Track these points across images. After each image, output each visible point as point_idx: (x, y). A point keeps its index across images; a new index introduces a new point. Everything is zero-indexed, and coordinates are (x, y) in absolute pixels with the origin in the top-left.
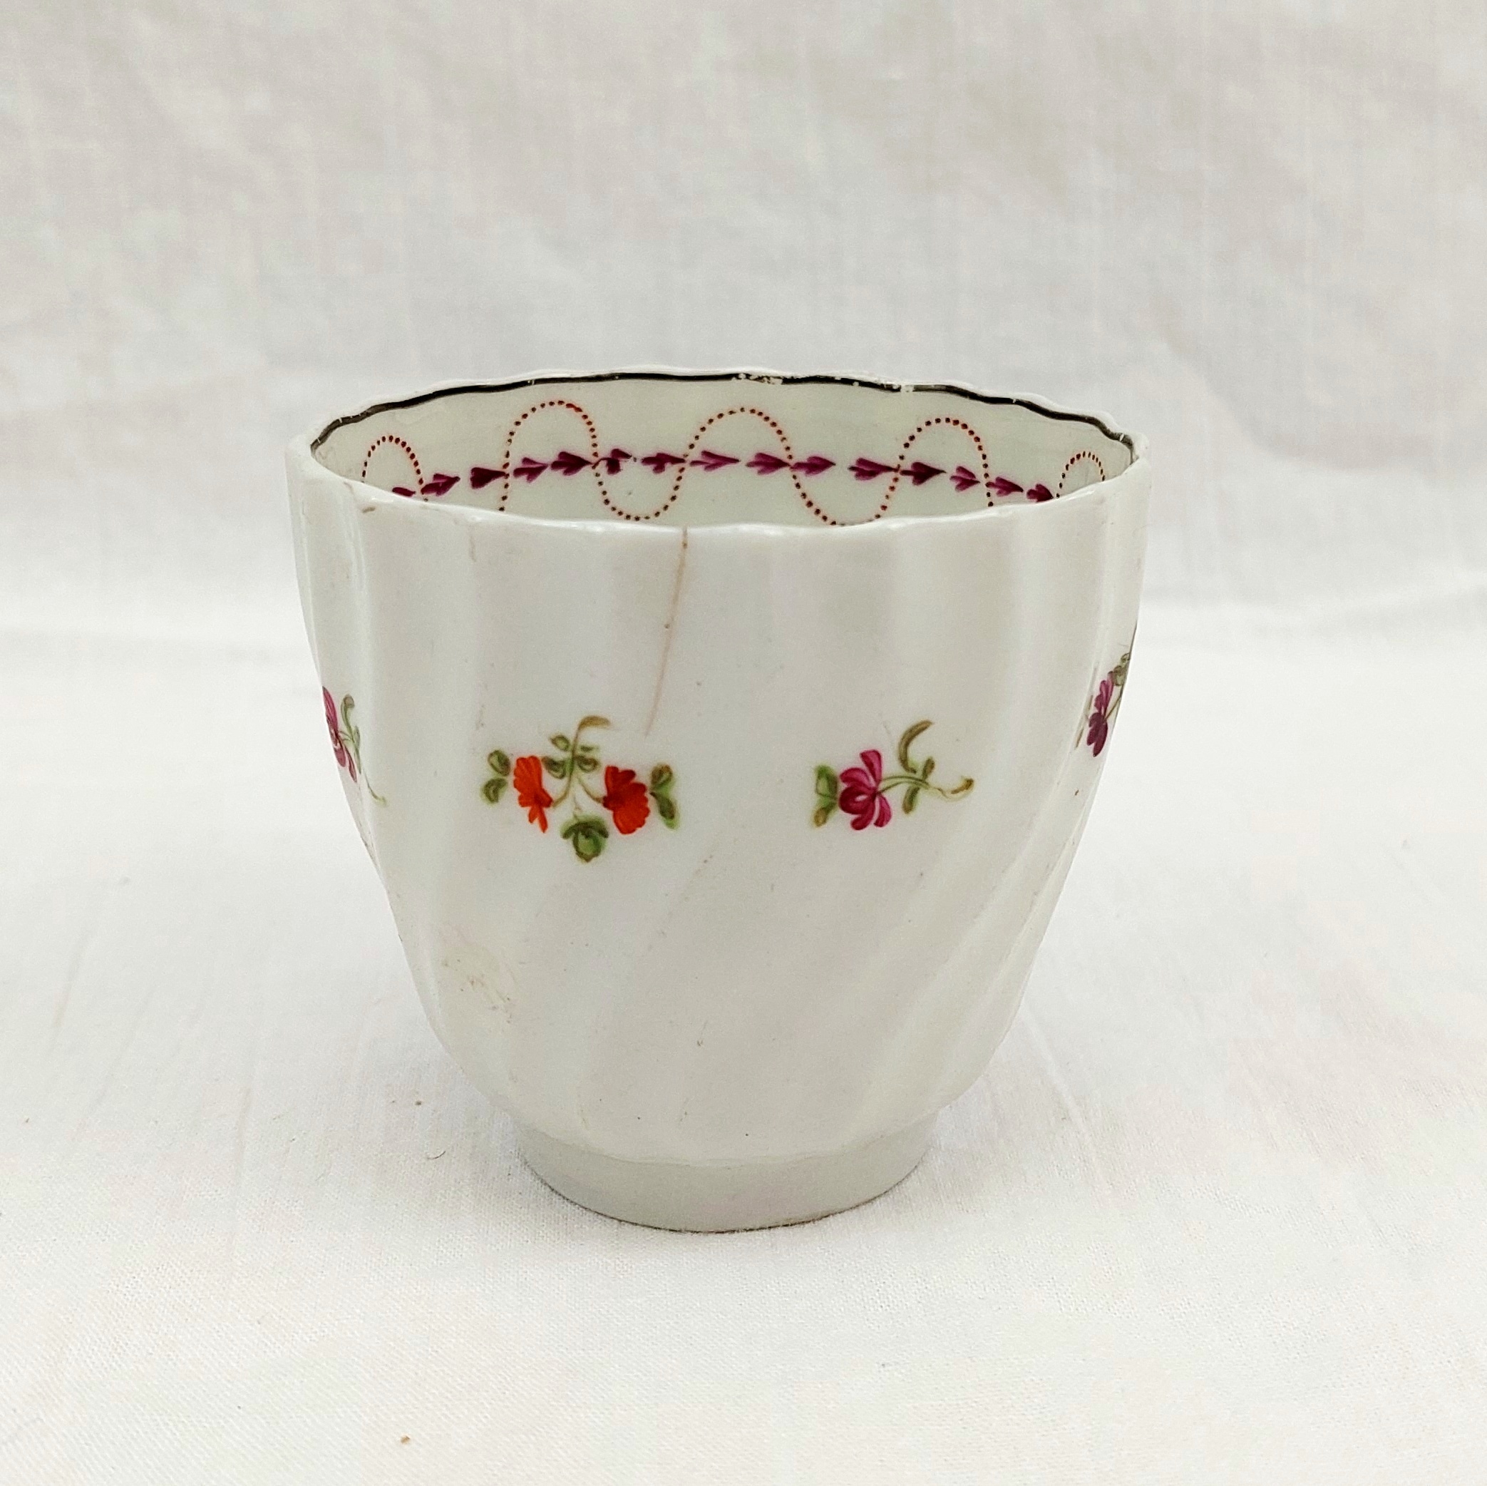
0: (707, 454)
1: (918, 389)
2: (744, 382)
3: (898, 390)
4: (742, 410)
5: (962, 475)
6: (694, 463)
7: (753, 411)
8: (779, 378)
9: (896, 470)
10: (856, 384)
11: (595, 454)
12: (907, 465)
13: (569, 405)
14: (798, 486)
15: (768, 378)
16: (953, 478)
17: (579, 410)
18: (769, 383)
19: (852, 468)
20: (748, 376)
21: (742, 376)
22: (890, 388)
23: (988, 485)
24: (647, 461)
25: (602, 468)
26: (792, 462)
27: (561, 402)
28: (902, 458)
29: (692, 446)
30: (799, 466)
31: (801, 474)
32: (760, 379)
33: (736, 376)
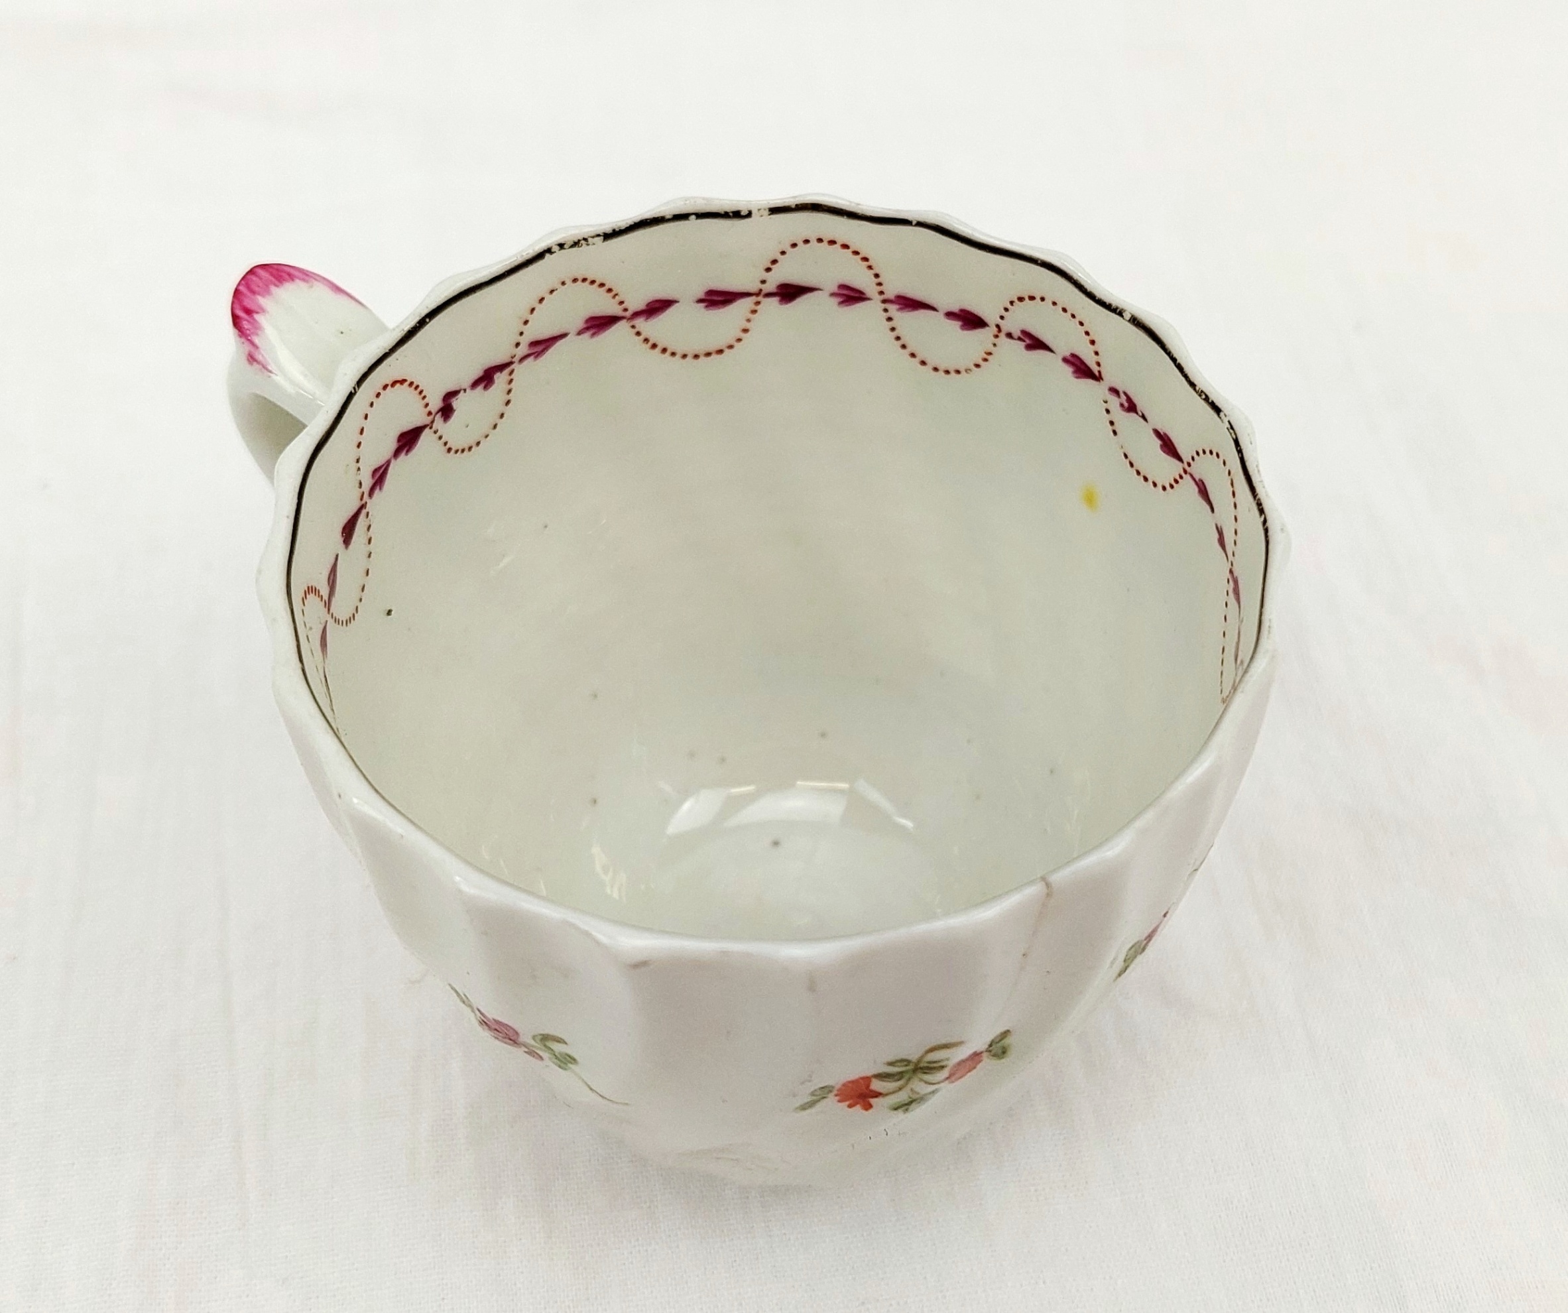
0: (534, 344)
1: (775, 210)
2: (559, 255)
3: (749, 215)
4: (563, 283)
5: (845, 292)
6: (522, 359)
7: (575, 280)
8: (598, 235)
9: (758, 294)
10: (693, 217)
11: (430, 413)
12: (770, 287)
13: (394, 384)
14: (638, 334)
15: (585, 239)
16: (833, 295)
17: (402, 382)
18: (588, 245)
19: (700, 301)
20: (561, 246)
21: (555, 248)
22: (737, 215)
23: (884, 301)
24: (475, 384)
25: (439, 419)
26: (628, 314)
27: (385, 387)
28: (763, 282)
29: (518, 345)
30: (636, 314)
31: (640, 323)
32: (576, 244)
33: (549, 251)
